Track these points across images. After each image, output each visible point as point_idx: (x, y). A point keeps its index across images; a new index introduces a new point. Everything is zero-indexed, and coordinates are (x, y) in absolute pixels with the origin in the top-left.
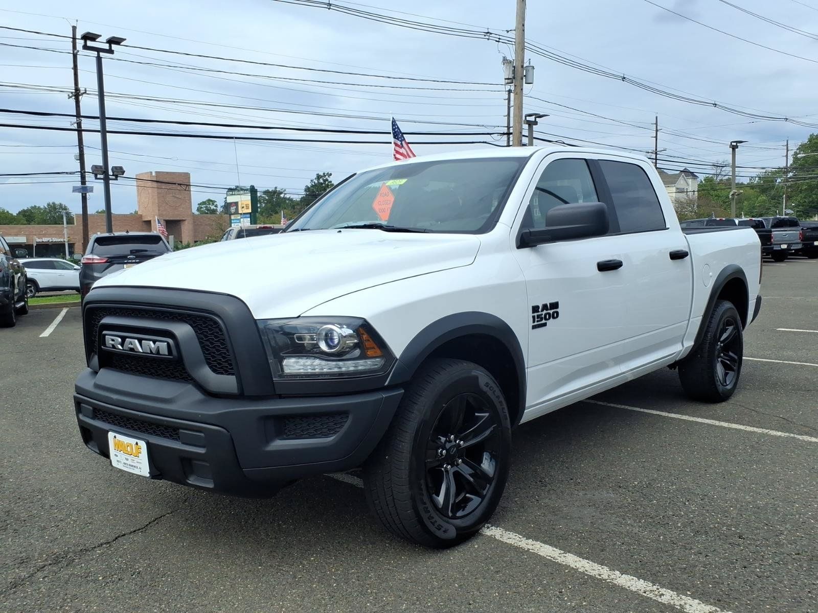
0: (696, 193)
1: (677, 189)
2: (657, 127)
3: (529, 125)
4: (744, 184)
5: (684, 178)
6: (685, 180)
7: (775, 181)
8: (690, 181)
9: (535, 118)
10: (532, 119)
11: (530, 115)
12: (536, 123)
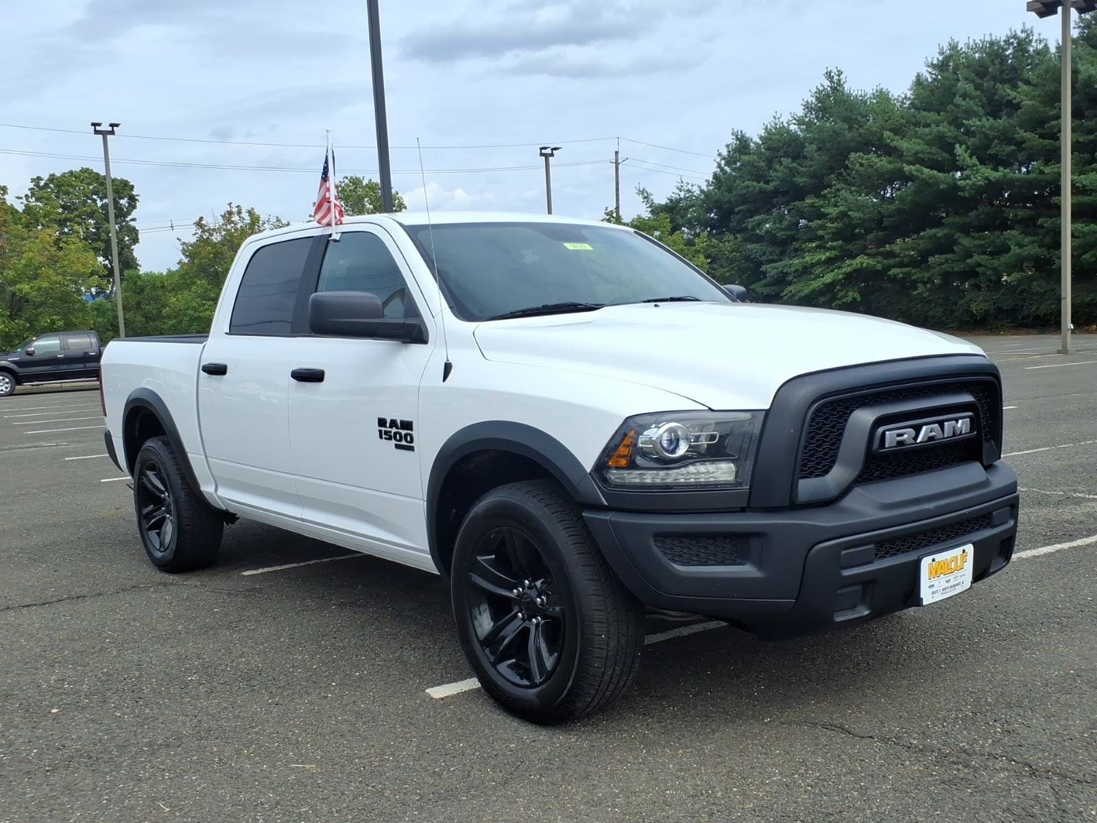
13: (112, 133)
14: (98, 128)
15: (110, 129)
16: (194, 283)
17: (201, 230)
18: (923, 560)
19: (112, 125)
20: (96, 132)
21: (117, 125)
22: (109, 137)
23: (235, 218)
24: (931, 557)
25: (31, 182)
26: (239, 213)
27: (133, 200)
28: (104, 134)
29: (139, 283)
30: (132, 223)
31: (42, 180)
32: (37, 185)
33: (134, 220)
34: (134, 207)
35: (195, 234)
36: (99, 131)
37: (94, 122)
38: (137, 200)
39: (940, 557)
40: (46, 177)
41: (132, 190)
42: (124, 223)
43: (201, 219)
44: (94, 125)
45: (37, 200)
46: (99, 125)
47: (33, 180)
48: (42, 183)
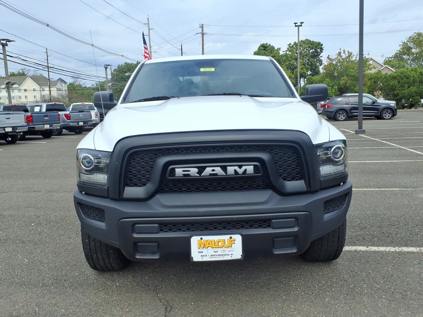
0: (67, 91)
1: (57, 89)
2: (47, 54)
3: (3, 46)
4: (87, 88)
5: (60, 83)
6: (61, 84)
7: (104, 86)
8: (63, 85)
9: (6, 42)
10: (4, 42)
11: (3, 40)
12: (7, 45)
13: (301, 26)
14: (296, 25)
15: (300, 24)
16: (325, 80)
17: (329, 60)
18: (193, 237)
19: (301, 23)
20: (296, 26)
21: (303, 23)
22: (300, 27)
23: (342, 54)
24: (199, 237)
25: (288, 46)
26: (344, 52)
27: (322, 49)
28: (298, 26)
29: (311, 80)
30: (321, 58)
31: (291, 44)
32: (290, 47)
33: (321, 57)
34: (322, 52)
35: (327, 62)
36: (297, 25)
37: (295, 22)
38: (323, 49)
39: (205, 238)
40: (293, 44)
41: (322, 46)
42: (318, 58)
43: (329, 56)
44: (295, 23)
45: (290, 52)
46: (297, 23)
47: (288, 45)
48: (291, 45)
